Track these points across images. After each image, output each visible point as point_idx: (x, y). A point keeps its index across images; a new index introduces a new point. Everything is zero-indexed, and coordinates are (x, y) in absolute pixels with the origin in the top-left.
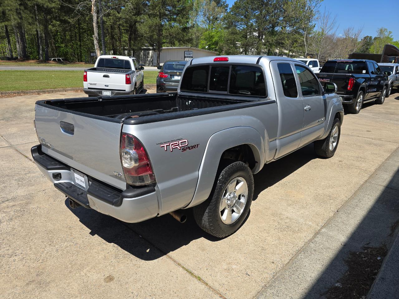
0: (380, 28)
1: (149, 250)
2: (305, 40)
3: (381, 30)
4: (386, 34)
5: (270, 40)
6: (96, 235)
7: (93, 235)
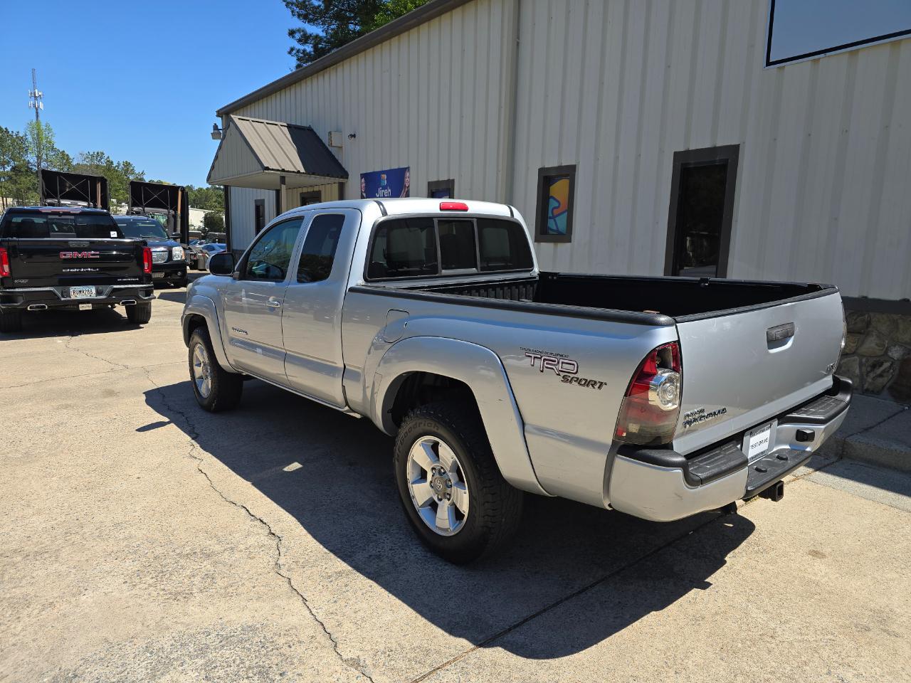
1: (725, 524)
6: (707, 580)
7: (709, 585)
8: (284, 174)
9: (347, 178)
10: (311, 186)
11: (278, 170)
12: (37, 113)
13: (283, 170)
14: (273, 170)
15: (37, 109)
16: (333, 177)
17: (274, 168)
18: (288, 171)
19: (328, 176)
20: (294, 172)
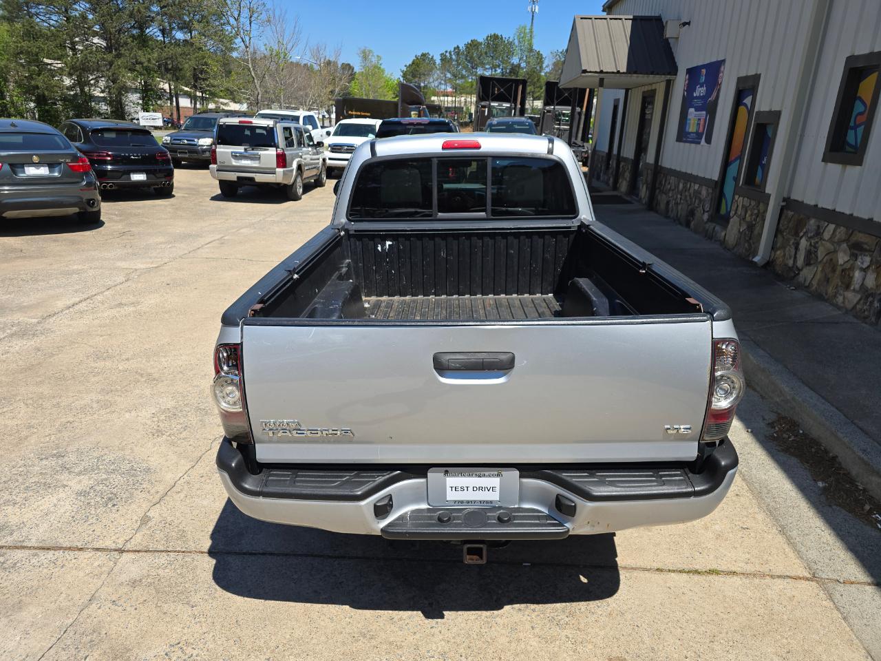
0: (363, 48)
1: (581, 577)
2: (250, 66)
3: (364, 52)
4: (374, 60)
5: (143, 59)
6: (444, 612)
7: (442, 617)
8: (602, 75)
9: (676, 74)
10: (650, 84)
11: (596, 72)
12: (533, 16)
13: (601, 72)
14: (590, 72)
15: (533, 13)
16: (658, 74)
17: (592, 70)
18: (607, 73)
19: (652, 73)
20: (613, 73)
